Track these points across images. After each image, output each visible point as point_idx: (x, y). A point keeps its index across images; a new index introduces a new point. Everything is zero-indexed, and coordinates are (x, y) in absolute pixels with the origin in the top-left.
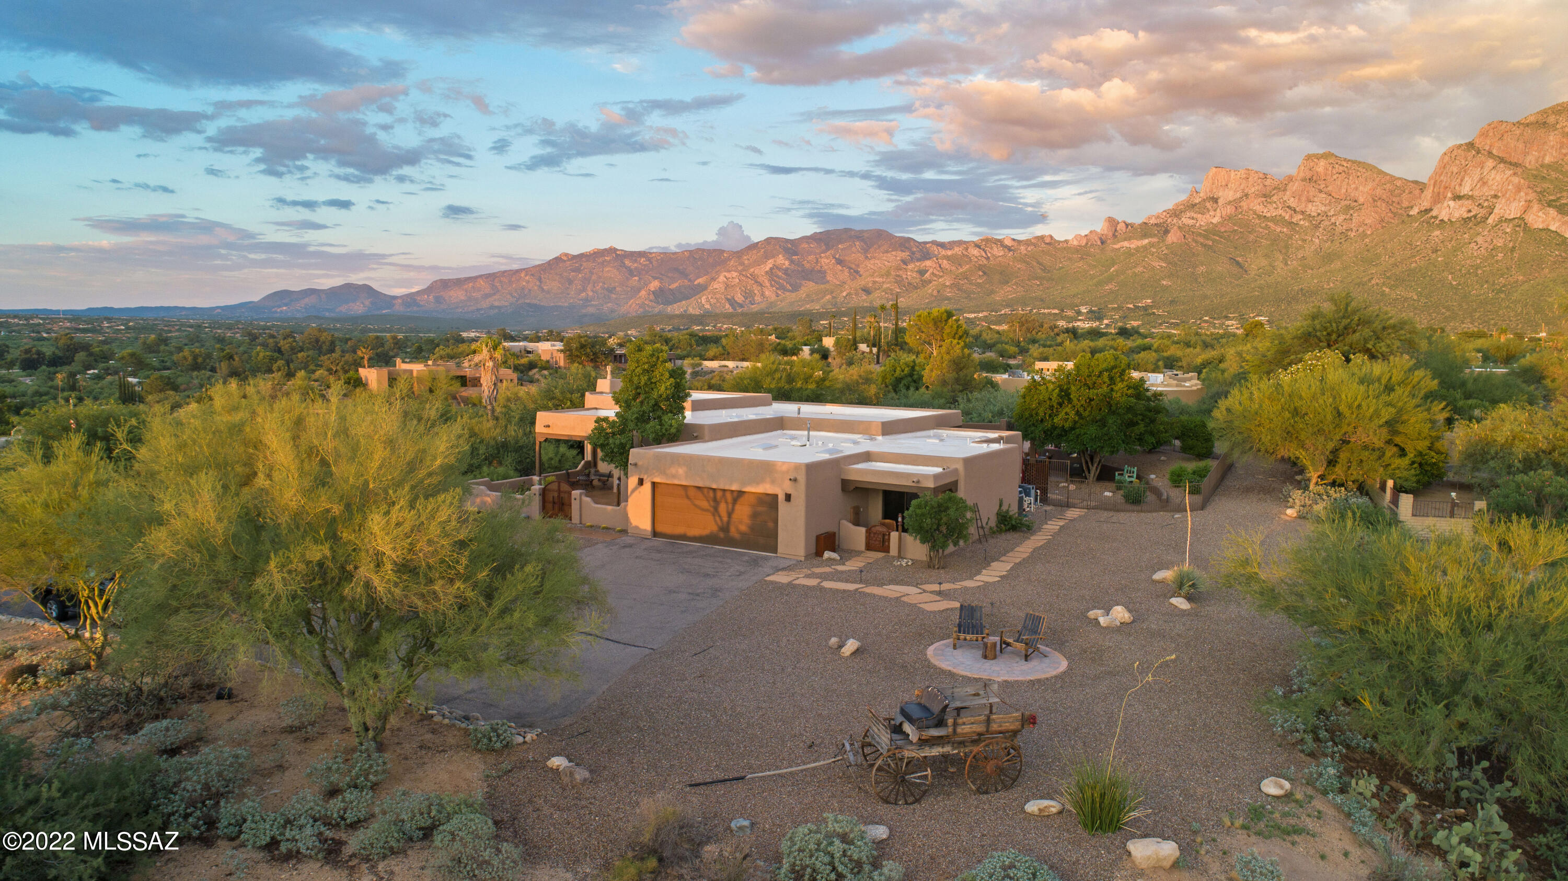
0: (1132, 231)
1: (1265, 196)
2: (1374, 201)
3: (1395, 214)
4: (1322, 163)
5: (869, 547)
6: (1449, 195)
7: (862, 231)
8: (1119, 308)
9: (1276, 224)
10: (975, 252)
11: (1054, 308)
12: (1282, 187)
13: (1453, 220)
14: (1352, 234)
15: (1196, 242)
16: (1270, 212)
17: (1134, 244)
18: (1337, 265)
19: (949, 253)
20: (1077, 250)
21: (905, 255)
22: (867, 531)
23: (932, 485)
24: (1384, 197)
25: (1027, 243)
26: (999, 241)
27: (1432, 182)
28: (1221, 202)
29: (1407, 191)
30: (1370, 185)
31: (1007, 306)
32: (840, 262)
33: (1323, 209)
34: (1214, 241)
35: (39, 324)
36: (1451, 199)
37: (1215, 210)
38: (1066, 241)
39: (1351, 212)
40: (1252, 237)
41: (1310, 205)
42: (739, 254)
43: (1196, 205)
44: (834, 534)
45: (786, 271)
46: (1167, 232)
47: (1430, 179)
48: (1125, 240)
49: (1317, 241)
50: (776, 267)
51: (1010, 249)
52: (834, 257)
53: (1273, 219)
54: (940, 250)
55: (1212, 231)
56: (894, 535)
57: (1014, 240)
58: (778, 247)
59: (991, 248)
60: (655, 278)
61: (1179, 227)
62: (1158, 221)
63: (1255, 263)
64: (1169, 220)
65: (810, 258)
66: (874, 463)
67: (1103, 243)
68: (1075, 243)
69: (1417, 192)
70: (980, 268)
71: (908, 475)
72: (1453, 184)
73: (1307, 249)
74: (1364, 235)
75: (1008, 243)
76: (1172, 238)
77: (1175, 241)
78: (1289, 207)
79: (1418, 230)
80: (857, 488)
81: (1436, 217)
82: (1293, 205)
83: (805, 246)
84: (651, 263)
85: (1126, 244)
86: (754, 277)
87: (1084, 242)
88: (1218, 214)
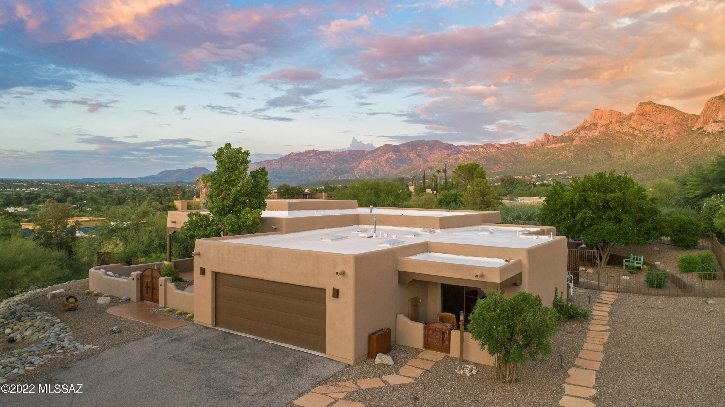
0: (556, 139)
1: (620, 122)
2: (674, 124)
3: (685, 130)
4: (648, 106)
5: (427, 345)
6: (712, 120)
7: (428, 141)
8: (552, 175)
9: (626, 135)
10: (482, 150)
11: (520, 176)
12: (628, 118)
13: (714, 132)
14: (664, 140)
15: (588, 144)
16: (623, 130)
17: (557, 146)
18: (658, 154)
19: (470, 151)
20: (530, 148)
21: (449, 152)
22: (425, 328)
23: (497, 280)
24: (679, 122)
25: (507, 145)
26: (494, 145)
27: (703, 115)
28: (599, 125)
29: (690, 119)
30: (672, 117)
31: (498, 175)
32: (419, 155)
33: (649, 128)
34: (596, 144)
35: (59, 185)
36: (712, 122)
37: (596, 130)
38: (525, 145)
39: (663, 129)
40: (615, 142)
41: (642, 126)
42: (372, 152)
43: (587, 127)
44: (390, 331)
45: (393, 160)
46: (573, 140)
47: (701, 114)
48: (553, 144)
49: (647, 143)
50: (389, 158)
51: (498, 148)
52: (416, 153)
53: (625, 133)
54: (465, 149)
55: (595, 139)
56: (455, 335)
57: (500, 144)
58: (390, 149)
59: (489, 148)
60: (333, 163)
61: (579, 137)
62: (569, 135)
63: (617, 154)
64: (574, 134)
65: (405, 153)
66: (432, 254)
67: (542, 145)
68: (529, 145)
69: (695, 119)
70: (484, 157)
71: (470, 268)
72: (713, 115)
73: (642, 147)
74: (670, 140)
75: (497, 146)
76: (576, 142)
77: (577, 143)
78: (632, 127)
79: (697, 137)
80: (414, 281)
81: (705, 131)
82: (634, 126)
83: (402, 148)
84: (332, 156)
85: (553, 146)
86: (379, 163)
87: (533, 145)
88: (598, 131)
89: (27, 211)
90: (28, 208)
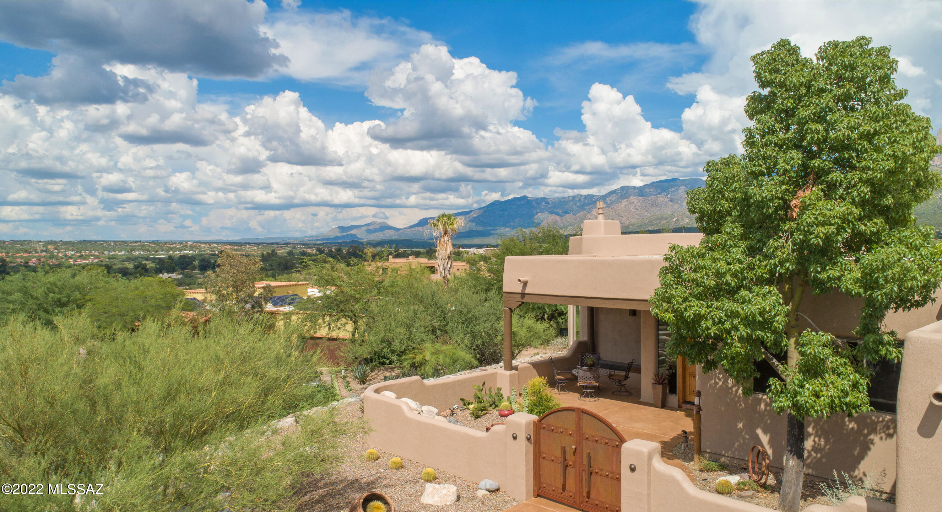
7: (685, 180)
42: (603, 197)
50: (629, 204)
58: (630, 191)
83: (647, 189)
84: (549, 204)
89: (182, 278)
90: (183, 275)
